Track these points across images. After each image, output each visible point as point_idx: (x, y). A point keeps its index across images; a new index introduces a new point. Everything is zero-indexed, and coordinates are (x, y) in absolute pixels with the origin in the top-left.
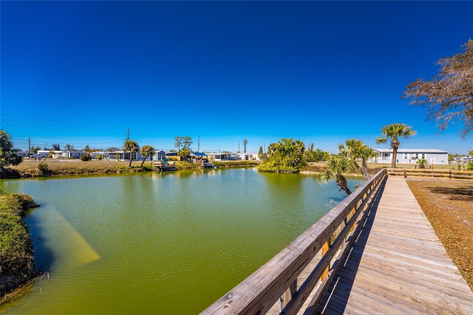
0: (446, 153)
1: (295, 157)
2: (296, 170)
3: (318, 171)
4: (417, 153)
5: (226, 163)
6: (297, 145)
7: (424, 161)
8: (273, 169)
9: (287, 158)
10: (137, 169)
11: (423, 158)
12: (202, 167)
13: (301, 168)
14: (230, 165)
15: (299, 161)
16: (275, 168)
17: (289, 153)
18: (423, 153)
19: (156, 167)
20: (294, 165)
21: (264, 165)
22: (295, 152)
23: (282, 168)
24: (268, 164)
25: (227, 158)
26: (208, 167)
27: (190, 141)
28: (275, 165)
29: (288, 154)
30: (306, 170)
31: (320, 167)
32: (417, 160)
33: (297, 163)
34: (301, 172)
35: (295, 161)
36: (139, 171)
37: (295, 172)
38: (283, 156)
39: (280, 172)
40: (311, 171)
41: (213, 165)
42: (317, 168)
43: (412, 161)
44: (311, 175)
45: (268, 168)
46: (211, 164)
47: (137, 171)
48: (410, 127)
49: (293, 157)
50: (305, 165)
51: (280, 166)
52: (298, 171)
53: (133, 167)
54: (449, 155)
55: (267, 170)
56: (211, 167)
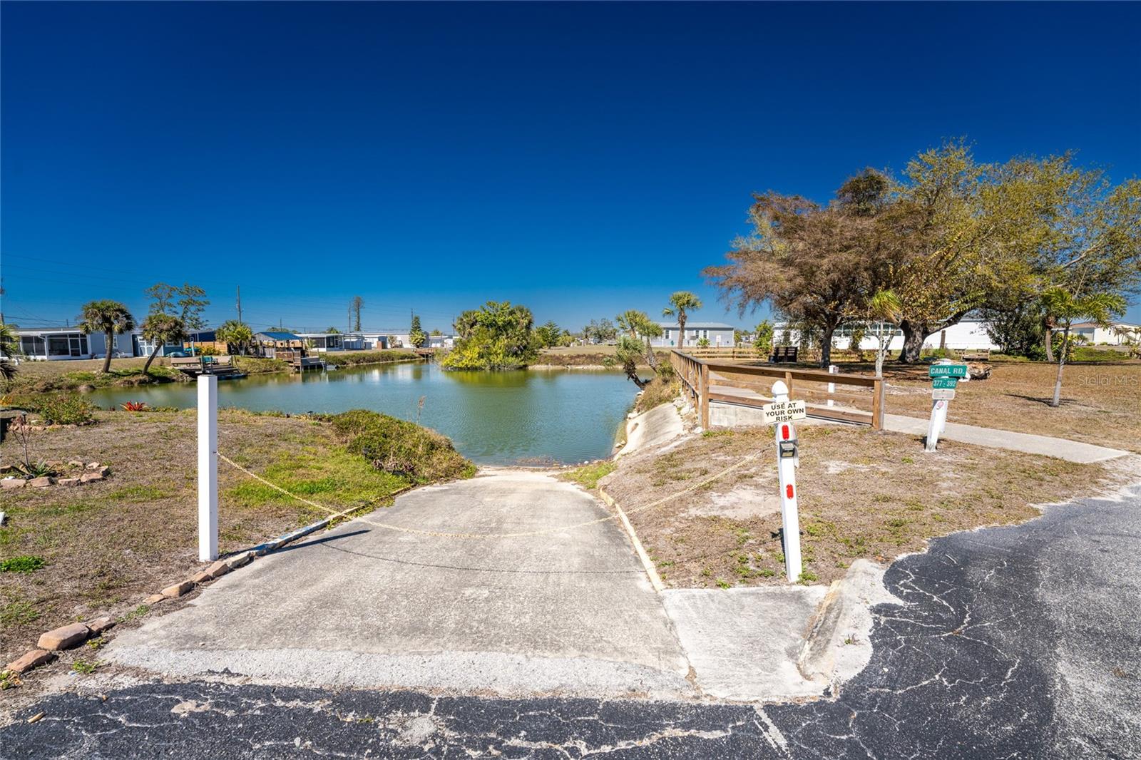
0: (732, 329)
1: (518, 339)
2: (522, 363)
3: (560, 363)
4: (697, 330)
5: (347, 357)
6: (518, 314)
7: (706, 341)
8: (477, 364)
9: (503, 341)
10: (133, 379)
11: (705, 336)
12: (298, 367)
13: (530, 359)
14: (357, 362)
15: (525, 347)
16: (483, 361)
17: (506, 330)
18: (705, 330)
19: (181, 370)
20: (515, 354)
21: (457, 357)
22: (518, 329)
23: (497, 360)
24: (467, 353)
25: (341, 346)
26: (313, 367)
27: (201, 300)
28: (481, 356)
29: (504, 333)
30: (538, 364)
31: (564, 357)
32: (697, 341)
33: (522, 351)
34: (530, 368)
35: (519, 347)
36: (142, 383)
37: (521, 368)
38: (496, 338)
39: (492, 368)
40: (547, 364)
41: (322, 362)
42: (558, 358)
43: (691, 342)
44: (548, 371)
45: (465, 362)
46: (318, 359)
47: (136, 384)
48: (697, 298)
49: (515, 339)
50: (533, 353)
51: (491, 357)
52: (526, 366)
53: (116, 375)
54: (736, 332)
55: (467, 365)
56: (320, 367)
